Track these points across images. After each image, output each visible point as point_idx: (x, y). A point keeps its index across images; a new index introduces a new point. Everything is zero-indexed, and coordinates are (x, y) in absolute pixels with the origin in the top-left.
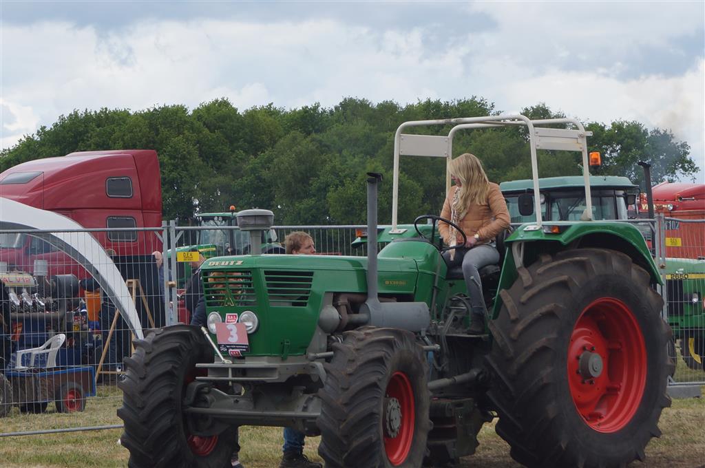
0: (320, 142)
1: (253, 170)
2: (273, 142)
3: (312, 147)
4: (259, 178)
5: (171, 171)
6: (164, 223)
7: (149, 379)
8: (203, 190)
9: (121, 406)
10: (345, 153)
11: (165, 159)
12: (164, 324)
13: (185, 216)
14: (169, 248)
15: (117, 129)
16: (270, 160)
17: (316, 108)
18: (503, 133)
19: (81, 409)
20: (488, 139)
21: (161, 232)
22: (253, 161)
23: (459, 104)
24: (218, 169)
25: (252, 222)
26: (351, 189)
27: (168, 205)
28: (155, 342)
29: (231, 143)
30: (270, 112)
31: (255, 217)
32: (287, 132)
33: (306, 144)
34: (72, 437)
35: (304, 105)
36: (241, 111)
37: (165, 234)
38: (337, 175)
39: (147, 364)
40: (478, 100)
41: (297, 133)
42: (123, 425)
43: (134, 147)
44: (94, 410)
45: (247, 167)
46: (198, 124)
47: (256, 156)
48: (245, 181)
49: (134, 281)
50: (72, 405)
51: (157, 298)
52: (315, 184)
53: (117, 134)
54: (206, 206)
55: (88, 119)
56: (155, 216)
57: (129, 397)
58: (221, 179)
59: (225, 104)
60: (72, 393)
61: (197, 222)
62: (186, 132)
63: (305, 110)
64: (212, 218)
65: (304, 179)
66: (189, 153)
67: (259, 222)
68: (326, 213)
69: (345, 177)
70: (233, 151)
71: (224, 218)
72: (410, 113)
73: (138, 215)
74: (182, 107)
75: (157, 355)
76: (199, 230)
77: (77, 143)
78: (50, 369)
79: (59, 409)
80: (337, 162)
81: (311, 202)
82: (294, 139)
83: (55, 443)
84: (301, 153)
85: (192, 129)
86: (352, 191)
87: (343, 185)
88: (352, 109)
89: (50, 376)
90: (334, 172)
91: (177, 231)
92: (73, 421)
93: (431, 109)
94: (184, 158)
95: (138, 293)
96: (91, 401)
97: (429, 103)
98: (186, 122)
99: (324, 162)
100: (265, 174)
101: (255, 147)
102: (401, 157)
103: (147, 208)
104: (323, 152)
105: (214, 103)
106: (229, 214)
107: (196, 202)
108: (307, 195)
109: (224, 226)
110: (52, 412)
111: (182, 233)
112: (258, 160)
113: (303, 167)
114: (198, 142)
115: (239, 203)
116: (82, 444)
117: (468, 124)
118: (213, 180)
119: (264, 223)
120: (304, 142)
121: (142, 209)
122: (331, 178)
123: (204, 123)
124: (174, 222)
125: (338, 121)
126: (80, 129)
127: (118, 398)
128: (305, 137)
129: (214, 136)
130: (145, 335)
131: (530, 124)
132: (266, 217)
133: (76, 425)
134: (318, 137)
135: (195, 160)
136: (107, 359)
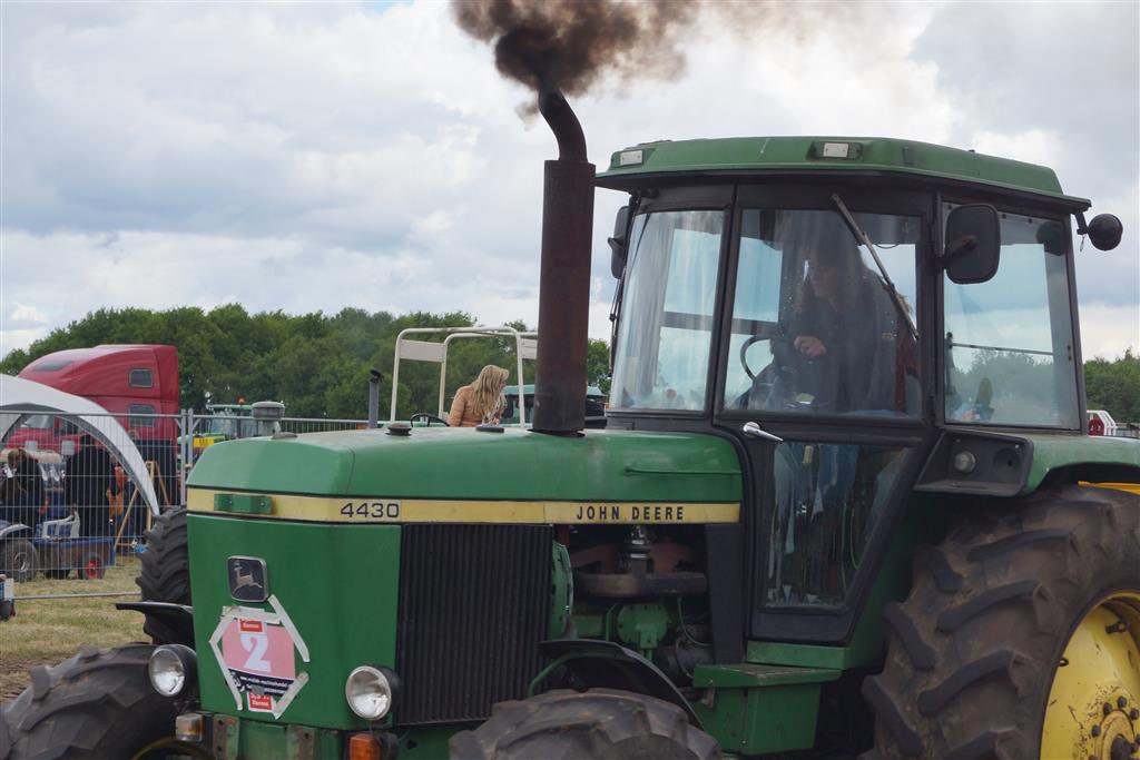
0: (320, 346)
1: (261, 368)
2: (279, 345)
3: (313, 350)
4: (265, 375)
5: (185, 366)
6: (183, 411)
7: (165, 551)
8: (215, 384)
9: (140, 575)
10: (342, 356)
11: (180, 355)
12: (179, 503)
13: (199, 408)
14: (187, 433)
15: (137, 326)
16: (275, 361)
17: (318, 315)
18: (484, 345)
19: (100, 577)
20: (471, 349)
21: (180, 419)
22: (260, 360)
23: (446, 317)
24: (229, 366)
25: (264, 413)
26: (347, 388)
27: (183, 396)
28: (173, 518)
29: (242, 343)
30: (278, 317)
31: (268, 408)
32: (292, 335)
33: (308, 348)
34: (92, 601)
35: (309, 312)
36: (251, 315)
37: (184, 421)
38: (335, 375)
39: (164, 538)
40: (463, 314)
41: (300, 336)
42: (140, 592)
43: (154, 343)
44: (112, 578)
45: (255, 365)
46: (213, 325)
47: (262, 355)
48: (253, 377)
50: (93, 573)
51: (174, 479)
52: (315, 382)
53: (139, 331)
54: (217, 399)
55: (114, 316)
56: (173, 405)
57: (148, 567)
58: (231, 375)
59: (238, 308)
60: (93, 562)
61: (210, 412)
62: (202, 332)
63: (310, 316)
64: (223, 409)
65: (305, 378)
66: (203, 350)
67: (271, 413)
68: (324, 409)
69: (342, 378)
70: (243, 350)
71: (234, 410)
72: (402, 323)
73: (157, 404)
74: (198, 309)
75: (174, 530)
76: (210, 419)
77: (102, 337)
78: (74, 540)
79: (81, 577)
80: (335, 363)
81: (311, 398)
82: (298, 341)
83: (76, 607)
84: (303, 354)
85: (207, 329)
86: (348, 390)
87: (340, 384)
88: (350, 317)
89: (74, 546)
90: (333, 373)
91: (195, 419)
92: (94, 587)
93: (422, 320)
94: (198, 355)
95: (156, 473)
96: (109, 570)
97: (419, 315)
98: (202, 322)
99: (324, 364)
100: (270, 372)
101: (263, 348)
102: (401, 361)
103: (165, 397)
104: (323, 355)
105: (227, 307)
106: (238, 406)
107: (208, 395)
108: (308, 392)
109: (234, 416)
110: (74, 578)
111: (198, 421)
112: (264, 359)
113: (304, 368)
114: (211, 341)
115: (248, 397)
116: (101, 608)
117: (462, 332)
118: (224, 376)
119: (276, 414)
120: (306, 345)
121: (161, 398)
122: (330, 378)
123: (218, 325)
124: (191, 411)
125: (338, 327)
126: (105, 326)
127: (136, 567)
128: (307, 341)
129: (227, 336)
130: (162, 512)
131: (518, 334)
132: (278, 409)
133: (96, 591)
134: (320, 341)
135: (208, 357)
136: (125, 533)
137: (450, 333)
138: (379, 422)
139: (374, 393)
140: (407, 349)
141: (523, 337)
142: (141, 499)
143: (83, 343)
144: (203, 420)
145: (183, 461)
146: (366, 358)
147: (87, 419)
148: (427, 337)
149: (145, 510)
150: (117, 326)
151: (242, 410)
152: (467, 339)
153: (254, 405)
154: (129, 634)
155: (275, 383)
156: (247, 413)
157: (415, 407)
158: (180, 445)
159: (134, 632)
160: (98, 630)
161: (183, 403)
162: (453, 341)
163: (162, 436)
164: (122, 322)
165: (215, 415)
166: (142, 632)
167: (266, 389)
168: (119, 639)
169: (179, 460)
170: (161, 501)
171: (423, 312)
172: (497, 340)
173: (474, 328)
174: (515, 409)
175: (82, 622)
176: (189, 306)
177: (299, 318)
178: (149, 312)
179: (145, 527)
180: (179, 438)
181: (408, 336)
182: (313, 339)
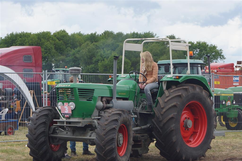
0: (96, 45)
1: (74, 54)
2: (80, 45)
3: (94, 47)
4: (75, 57)
5: (45, 54)
6: (43, 71)
7: (37, 124)
8: (56, 61)
9: (28, 134)
10: (105, 49)
11: (43, 50)
12: (42, 106)
13: (50, 70)
14: (45, 80)
15: (26, 39)
16: (79, 51)
17: (95, 34)
18: (159, 44)
19: (13, 134)
20: (154, 46)
21: (42, 74)
22: (73, 51)
23: (144, 34)
24: (61, 53)
25: (74, 71)
26: (106, 62)
27: (44, 66)
28: (40, 112)
29: (66, 45)
30: (80, 34)
31: (75, 70)
32: (85, 41)
33: (91, 46)
34: (10, 144)
35: (91, 33)
36: (70, 34)
37: (44, 75)
38: (102, 57)
39: (37, 119)
40: (151, 32)
41: (88, 42)
42: (28, 140)
43: (32, 45)
44: (17, 135)
45: (71, 53)
46: (54, 38)
47: (74, 49)
48: (70, 58)
49: (32, 91)
50: (10, 133)
51: (40, 97)
52: (94, 59)
53: (27, 41)
54: (57, 66)
55: (17, 35)
56: (40, 69)
57: (30, 130)
58: (62, 57)
59: (64, 31)
60: (10, 129)
61: (54, 72)
62: (50, 41)
63: (92, 34)
64: (59, 70)
65: (91, 58)
66: (51, 48)
67: (76, 72)
68: (98, 70)
69: (105, 57)
70: (66, 48)
71: (63, 71)
72: (127, 36)
73: (34, 69)
74: (50, 32)
75: (40, 116)
76: (54, 74)
77: (13, 44)
78: (3, 120)
79: (6, 134)
80: (102, 52)
81: (93, 66)
82: (88, 44)
83: (4, 146)
84: (90, 49)
85: (52, 39)
87: (104, 60)
88: (107, 34)
89: (3, 123)
90: (101, 56)
92: (10, 138)
93: (135, 35)
94: (49, 49)
95: (33, 95)
96: (16, 132)
97: (134, 33)
98: (50, 37)
99: (97, 52)
100: (78, 56)
101: (74, 46)
102: (125, 51)
104: (97, 49)
105: (60, 31)
106: (65, 69)
107: (53, 65)
108: (92, 63)
109: (63, 73)
110: (3, 135)
111: (49, 75)
112: (75, 51)
113: (90, 54)
114: (55, 44)
115: (69, 65)
116: (13, 146)
117: (149, 40)
118: (60, 57)
119: (78, 72)
121: (35, 66)
122: (100, 58)
123: (57, 38)
124: (46, 71)
125: (103, 38)
126: (14, 39)
127: (26, 131)
128: (91, 44)
129: (60, 42)
130: (36, 109)
131: (170, 40)
132: (79, 70)
133: (11, 140)
134: (96, 44)
135: (54, 50)
137: (144, 40)
138: (117, 75)
139: (115, 63)
140: (127, 47)
142: (28, 105)
143: (6, 45)
144: (51, 74)
145: (44, 90)
146: (114, 50)
147: (8, 75)
148: (137, 42)
149: (30, 109)
150: (18, 39)
151: (67, 70)
152: (153, 42)
153: (70, 68)
154: (24, 156)
155: (79, 60)
156: (68, 72)
157: (132, 68)
158: (42, 84)
159: (26, 155)
160: (12, 154)
161: (44, 68)
162: (145, 43)
163: (36, 81)
164: (20, 38)
165: (56, 73)
166: (29, 155)
167: (76, 62)
168: (20, 157)
169: (42, 90)
172: (164, 43)
173: (155, 38)
175: (6, 151)
176: (45, 31)
177: (88, 35)
178: (30, 33)
179: (30, 115)
180: (42, 82)
181: (128, 42)
182: (94, 43)
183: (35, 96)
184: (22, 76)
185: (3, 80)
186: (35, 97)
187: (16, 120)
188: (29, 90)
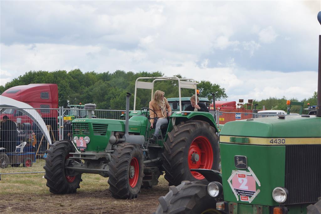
0: (108, 84)
1: (87, 92)
2: (94, 83)
3: (106, 85)
4: (88, 94)
5: (60, 91)
6: (60, 107)
7: (54, 157)
8: (71, 98)
9: (45, 165)
10: (116, 87)
11: (58, 87)
12: (59, 140)
13: (65, 106)
14: (61, 115)
15: (43, 77)
16: (92, 89)
17: (107, 73)
18: (167, 83)
19: (31, 166)
20: (162, 85)
21: (59, 110)
22: (87, 89)
23: (153, 73)
24: (76, 91)
25: (89, 108)
26: (118, 99)
27: (60, 102)
28: (56, 145)
29: (80, 83)
30: (93, 74)
31: (90, 106)
32: (98, 80)
33: (104, 84)
34: (29, 175)
36: (84, 73)
37: (60, 111)
39: (54, 152)
40: (159, 72)
41: (101, 81)
42: (45, 172)
43: (49, 83)
44: (35, 167)
45: (85, 91)
46: (70, 77)
47: (88, 87)
48: (84, 95)
49: (49, 126)
50: (28, 165)
52: (106, 97)
53: (43, 79)
54: (72, 103)
55: (35, 73)
56: (56, 105)
57: (47, 163)
58: (77, 94)
59: (79, 70)
60: (28, 161)
61: (69, 108)
62: (66, 79)
63: (104, 73)
64: (74, 107)
65: (103, 95)
66: (66, 86)
67: (91, 108)
68: (110, 106)
69: (116, 95)
70: (81, 86)
71: (78, 107)
72: (137, 76)
73: (51, 105)
74: (65, 71)
75: (57, 149)
76: (69, 110)
77: (31, 81)
78: (21, 153)
79: (24, 166)
80: (114, 90)
81: (105, 103)
82: (100, 82)
83: (22, 177)
84: (102, 87)
85: (68, 78)
86: (118, 100)
87: (115, 98)
88: (119, 74)
89: (22, 155)
90: (113, 94)
91: (64, 110)
94: (65, 87)
95: (50, 129)
96: (34, 164)
97: (143, 73)
98: (66, 76)
99: (109, 90)
100: (90, 93)
101: (88, 85)
102: (137, 89)
103: (53, 102)
104: (109, 87)
105: (75, 70)
106: (79, 105)
107: (68, 101)
108: (104, 100)
109: (78, 109)
110: (22, 167)
111: (65, 111)
113: (102, 92)
114: (70, 82)
115: (83, 102)
116: (31, 177)
117: (159, 79)
118: (74, 95)
119: (93, 108)
120: (103, 84)
122: (111, 95)
123: (72, 76)
124: (63, 107)
125: (114, 77)
126: (32, 77)
127: (44, 163)
128: (104, 82)
129: (75, 81)
130: (52, 143)
131: (179, 79)
132: (93, 106)
133: (29, 171)
134: (108, 82)
135: (68, 88)
136: (40, 150)
137: (155, 79)
138: (130, 111)
139: (128, 100)
140: (139, 85)
141: (180, 80)
142: (45, 139)
143: (24, 83)
144: (67, 110)
145: (60, 125)
146: (125, 88)
147: (26, 110)
148: (146, 80)
149: (47, 142)
150: (36, 77)
151: (81, 107)
152: (161, 81)
153: (85, 105)
154: (41, 186)
155: (92, 97)
156: (82, 108)
157: (142, 105)
158: (59, 119)
159: (43, 186)
160: (30, 185)
161: (60, 104)
162: (156, 82)
163: (52, 116)
164: (38, 76)
165: (71, 109)
166: (46, 186)
167: (89, 99)
168: (38, 188)
169: (59, 125)
170: (52, 139)
171: (145, 72)
172: (171, 82)
173: (163, 77)
174: (178, 106)
175: (24, 182)
176: (62, 70)
177: (101, 74)
178: (47, 72)
179: (46, 149)
180: (58, 117)
181: (139, 80)
182: (106, 81)
183: (52, 130)
184: (40, 112)
185: (22, 115)
186: (52, 132)
187: (34, 153)
188: (46, 125)
